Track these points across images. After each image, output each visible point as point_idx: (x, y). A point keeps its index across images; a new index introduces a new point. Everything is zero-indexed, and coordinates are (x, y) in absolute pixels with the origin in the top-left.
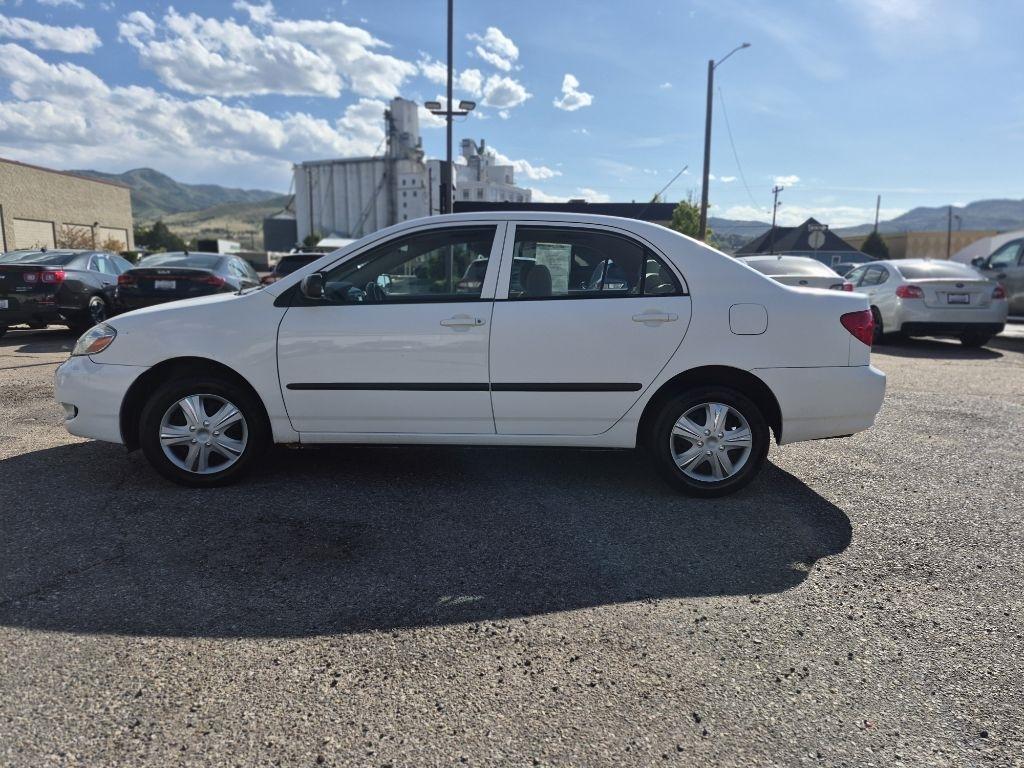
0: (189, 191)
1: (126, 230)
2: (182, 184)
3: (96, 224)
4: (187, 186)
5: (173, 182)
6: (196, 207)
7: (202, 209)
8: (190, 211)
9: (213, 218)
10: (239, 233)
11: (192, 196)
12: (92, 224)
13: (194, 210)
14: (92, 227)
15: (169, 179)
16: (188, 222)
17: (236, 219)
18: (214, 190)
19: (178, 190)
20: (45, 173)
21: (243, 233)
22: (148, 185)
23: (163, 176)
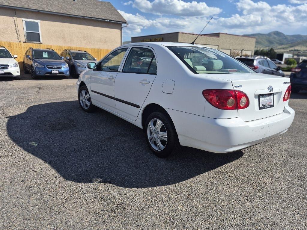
0: (289, 37)
1: (252, 51)
2: (287, 35)
3: (243, 50)
4: (289, 36)
5: (284, 34)
6: (290, 43)
7: (292, 43)
8: (287, 44)
9: (295, 46)
10: (303, 51)
11: (289, 39)
12: (242, 49)
13: (289, 44)
14: (242, 51)
15: (283, 34)
16: (285, 48)
17: (304, 46)
18: (299, 36)
19: (285, 37)
20: (232, 36)
21: (305, 51)
22: (275, 36)
23: (281, 33)
